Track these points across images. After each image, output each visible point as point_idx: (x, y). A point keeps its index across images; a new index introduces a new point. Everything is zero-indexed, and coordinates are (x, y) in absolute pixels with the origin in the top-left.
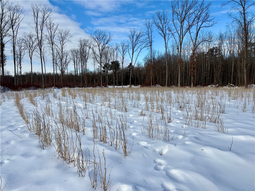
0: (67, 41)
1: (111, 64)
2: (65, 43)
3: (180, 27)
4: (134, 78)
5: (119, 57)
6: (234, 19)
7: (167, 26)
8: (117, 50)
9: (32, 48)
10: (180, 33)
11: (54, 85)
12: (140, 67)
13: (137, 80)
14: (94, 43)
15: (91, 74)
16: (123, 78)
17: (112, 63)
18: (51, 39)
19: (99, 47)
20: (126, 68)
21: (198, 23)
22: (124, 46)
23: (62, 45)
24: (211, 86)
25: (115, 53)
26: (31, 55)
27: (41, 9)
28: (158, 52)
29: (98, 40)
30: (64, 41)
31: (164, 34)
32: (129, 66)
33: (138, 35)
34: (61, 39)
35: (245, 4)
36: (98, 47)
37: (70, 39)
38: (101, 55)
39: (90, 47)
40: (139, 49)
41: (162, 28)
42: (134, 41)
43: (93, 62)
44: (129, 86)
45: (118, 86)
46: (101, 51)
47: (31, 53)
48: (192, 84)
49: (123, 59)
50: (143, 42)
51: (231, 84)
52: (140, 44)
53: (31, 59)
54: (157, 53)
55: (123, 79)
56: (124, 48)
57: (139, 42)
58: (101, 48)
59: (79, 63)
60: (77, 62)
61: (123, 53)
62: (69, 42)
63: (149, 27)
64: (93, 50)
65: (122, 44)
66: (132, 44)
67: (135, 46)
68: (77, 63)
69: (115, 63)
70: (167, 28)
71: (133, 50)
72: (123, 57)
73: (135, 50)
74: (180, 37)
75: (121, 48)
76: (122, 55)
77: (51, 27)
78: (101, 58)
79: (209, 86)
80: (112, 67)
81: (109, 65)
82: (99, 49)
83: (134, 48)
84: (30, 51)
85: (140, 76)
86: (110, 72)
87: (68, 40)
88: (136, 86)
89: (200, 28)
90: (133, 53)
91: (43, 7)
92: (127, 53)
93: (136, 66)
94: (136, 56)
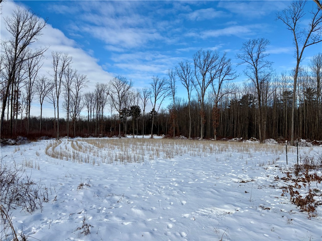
0: (83, 86)
1: (130, 109)
2: (80, 88)
3: (202, 80)
4: (157, 126)
5: (140, 104)
6: (250, 78)
7: (191, 76)
8: (138, 97)
9: (43, 93)
10: (203, 86)
11: (68, 135)
12: (164, 114)
13: (161, 129)
14: (113, 89)
15: (105, 120)
16: (144, 126)
17: (132, 108)
18: (68, 86)
19: (119, 94)
20: (147, 113)
21: (220, 76)
22: (146, 93)
23: (77, 90)
24: (235, 140)
25: (136, 100)
26: (42, 100)
27: (61, 57)
28: (184, 100)
29: (118, 86)
30: (81, 86)
31: (187, 84)
32: (152, 112)
33: (161, 82)
34: (77, 84)
35: (257, 65)
36: (117, 94)
37: (87, 84)
38: (120, 102)
39: (108, 94)
40: (162, 97)
41: (185, 79)
42: (157, 89)
43: (110, 108)
44: (150, 136)
45: (138, 135)
46: (120, 99)
47: (42, 99)
48: (215, 136)
49: (145, 106)
50: (167, 90)
51: (254, 138)
52: (163, 92)
53: (41, 104)
54: (182, 101)
55: (144, 128)
56: (146, 94)
57: (162, 90)
58: (120, 95)
59: (94, 109)
60: (91, 107)
61: (145, 100)
62: (86, 88)
63: (172, 76)
64: (112, 97)
65: (144, 91)
66: (155, 92)
67: (157, 94)
68: (91, 109)
69: (135, 108)
70: (190, 78)
71: (156, 98)
72: (144, 104)
73: (157, 98)
74: (202, 89)
75: (142, 95)
76: (144, 102)
77: (69, 73)
78: (120, 105)
79: (233, 139)
80: (131, 112)
81: (128, 110)
82: (119, 96)
83: (157, 96)
84: (41, 96)
85: (164, 124)
86: (129, 118)
87: (85, 86)
88: (159, 136)
89: (222, 80)
90: (155, 102)
91: (64, 55)
92: (149, 100)
93: (159, 112)
94: (159, 104)
